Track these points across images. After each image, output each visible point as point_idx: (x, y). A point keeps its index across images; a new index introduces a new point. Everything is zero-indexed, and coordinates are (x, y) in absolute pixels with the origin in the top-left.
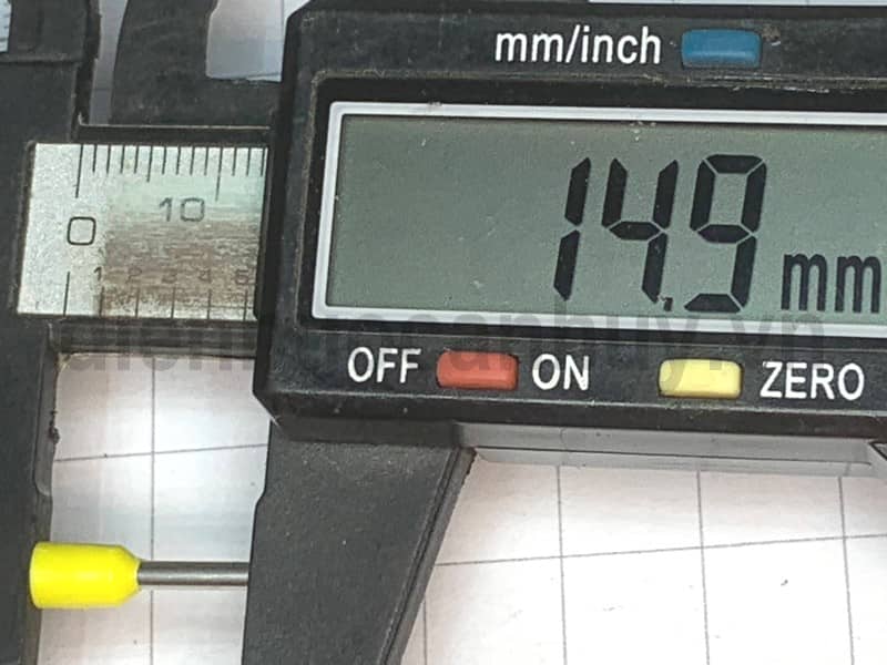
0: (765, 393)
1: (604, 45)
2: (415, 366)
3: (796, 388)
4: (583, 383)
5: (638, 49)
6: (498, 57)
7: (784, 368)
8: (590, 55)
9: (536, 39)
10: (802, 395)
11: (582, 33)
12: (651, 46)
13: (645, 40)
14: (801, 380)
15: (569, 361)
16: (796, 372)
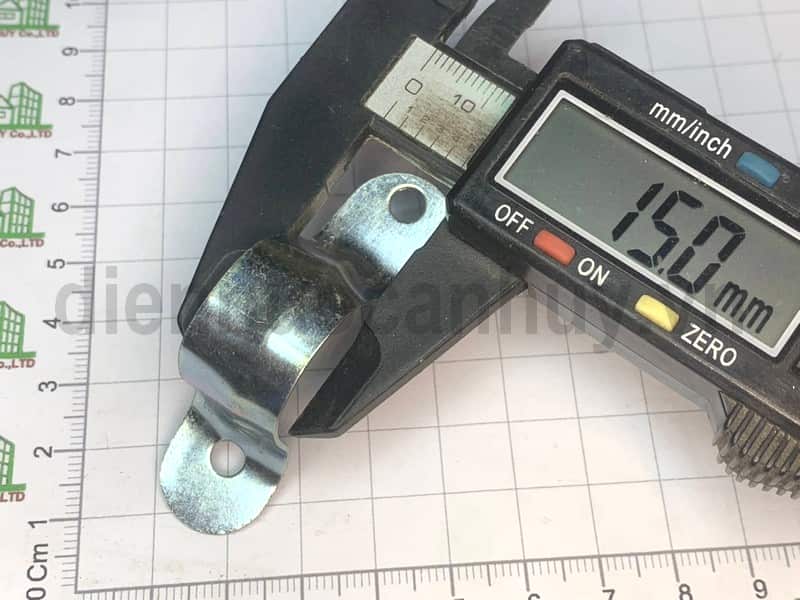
0: (684, 337)
1: (704, 136)
2: (527, 228)
3: (700, 344)
4: (600, 282)
5: (719, 147)
6: (651, 113)
7: (700, 332)
8: (695, 136)
9: (674, 115)
10: (701, 349)
11: (696, 125)
12: (726, 149)
13: (725, 145)
14: (705, 342)
15: (600, 268)
16: (704, 337)
